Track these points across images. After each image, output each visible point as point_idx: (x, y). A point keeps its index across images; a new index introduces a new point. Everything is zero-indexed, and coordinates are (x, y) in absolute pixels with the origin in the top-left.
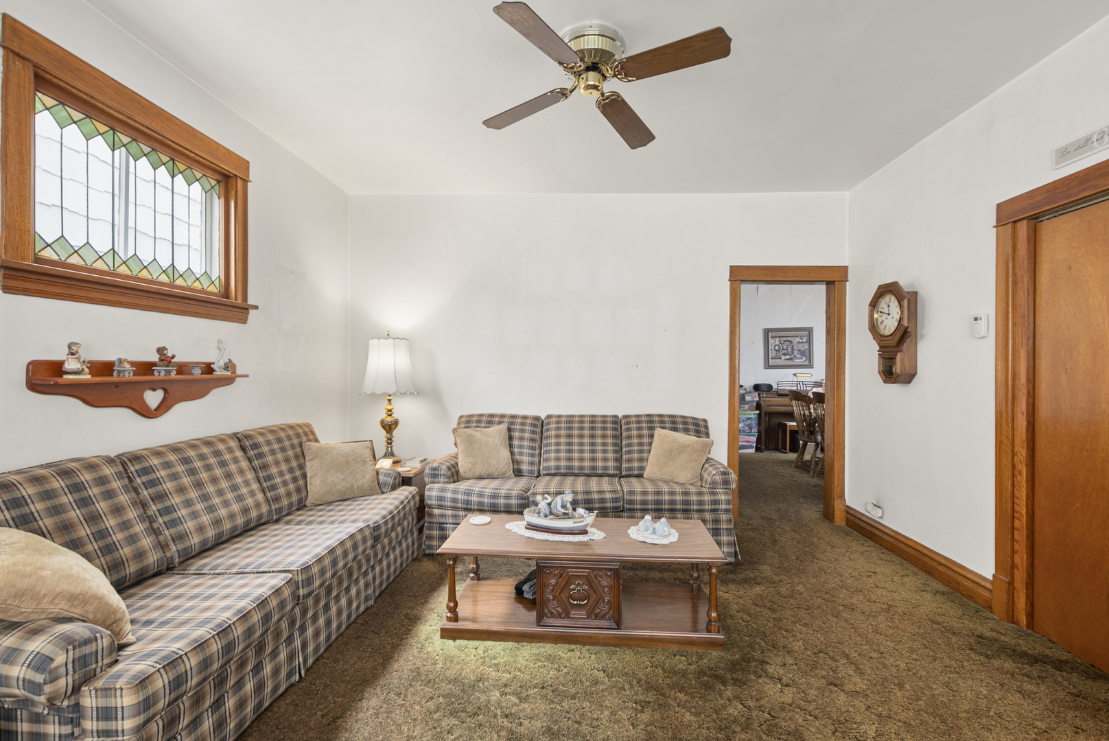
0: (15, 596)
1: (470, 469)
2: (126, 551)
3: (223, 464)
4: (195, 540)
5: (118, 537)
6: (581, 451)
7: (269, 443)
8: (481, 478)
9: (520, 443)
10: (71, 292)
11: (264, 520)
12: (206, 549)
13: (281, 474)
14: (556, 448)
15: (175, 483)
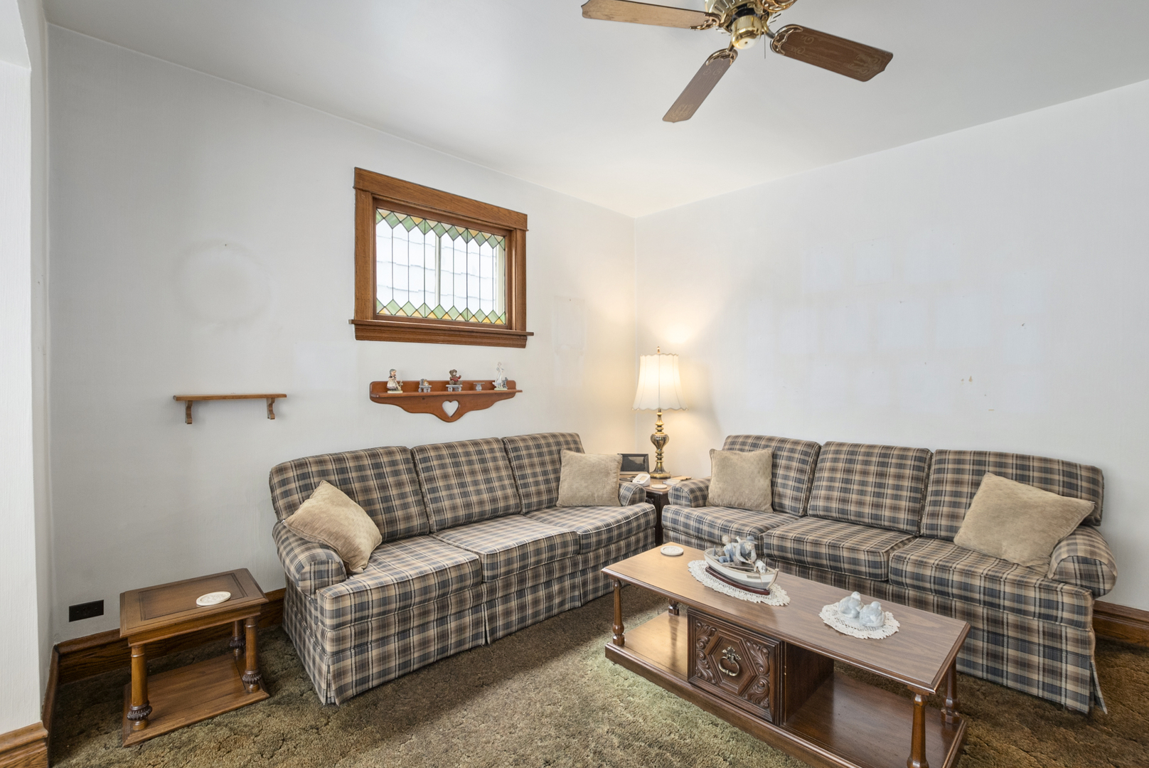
0: (302, 525)
1: (719, 496)
2: (399, 514)
3: (483, 461)
4: (449, 515)
5: (397, 503)
6: (862, 493)
7: (528, 448)
8: (730, 507)
9: (785, 473)
10: (394, 336)
11: (511, 511)
12: (456, 524)
13: (535, 475)
14: (829, 484)
15: (442, 471)
